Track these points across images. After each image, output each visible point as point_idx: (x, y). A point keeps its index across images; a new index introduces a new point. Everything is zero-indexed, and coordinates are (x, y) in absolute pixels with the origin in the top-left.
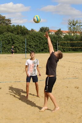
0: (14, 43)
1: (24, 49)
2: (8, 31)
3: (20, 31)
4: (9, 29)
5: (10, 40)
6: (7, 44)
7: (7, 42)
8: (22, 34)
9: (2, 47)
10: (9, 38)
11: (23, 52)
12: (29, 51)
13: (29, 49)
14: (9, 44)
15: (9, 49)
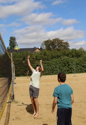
0: (69, 65)
1: (78, 69)
2: (64, 55)
3: (75, 54)
4: (65, 53)
5: (66, 63)
6: (64, 66)
7: (63, 64)
8: (77, 56)
9: (59, 69)
10: (64, 61)
11: (78, 72)
12: (83, 71)
13: (83, 70)
14: (65, 66)
15: (65, 70)
